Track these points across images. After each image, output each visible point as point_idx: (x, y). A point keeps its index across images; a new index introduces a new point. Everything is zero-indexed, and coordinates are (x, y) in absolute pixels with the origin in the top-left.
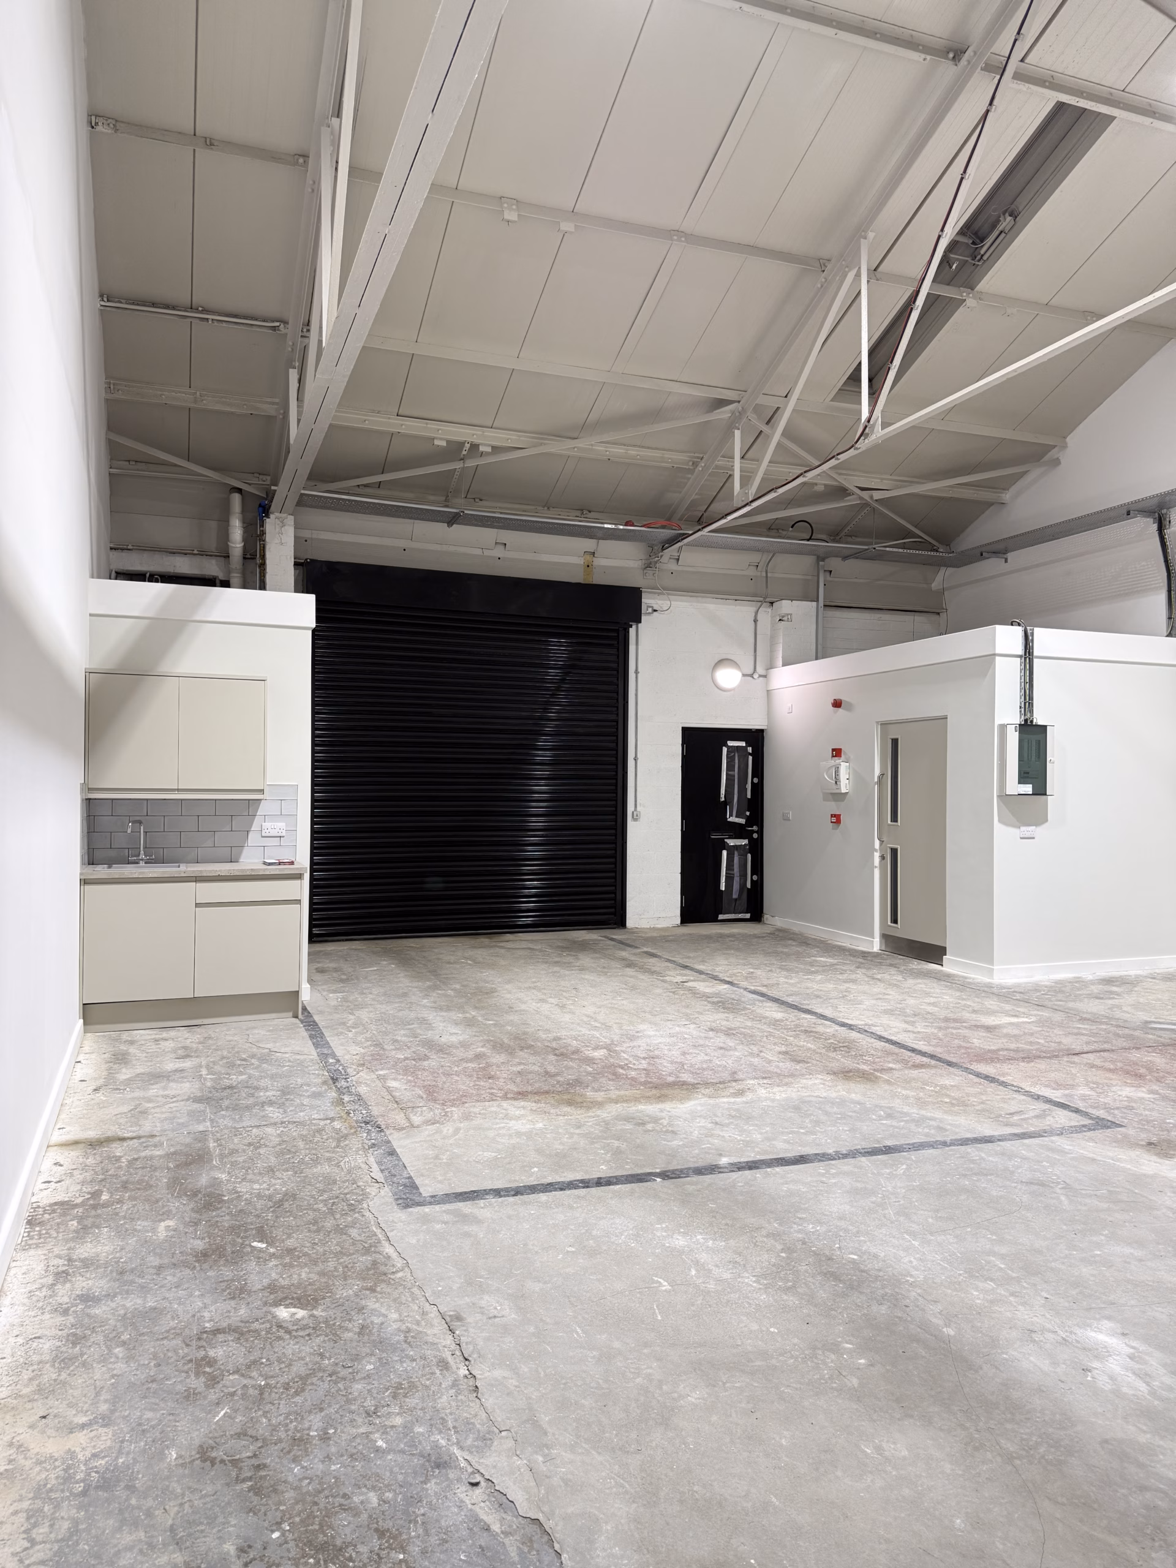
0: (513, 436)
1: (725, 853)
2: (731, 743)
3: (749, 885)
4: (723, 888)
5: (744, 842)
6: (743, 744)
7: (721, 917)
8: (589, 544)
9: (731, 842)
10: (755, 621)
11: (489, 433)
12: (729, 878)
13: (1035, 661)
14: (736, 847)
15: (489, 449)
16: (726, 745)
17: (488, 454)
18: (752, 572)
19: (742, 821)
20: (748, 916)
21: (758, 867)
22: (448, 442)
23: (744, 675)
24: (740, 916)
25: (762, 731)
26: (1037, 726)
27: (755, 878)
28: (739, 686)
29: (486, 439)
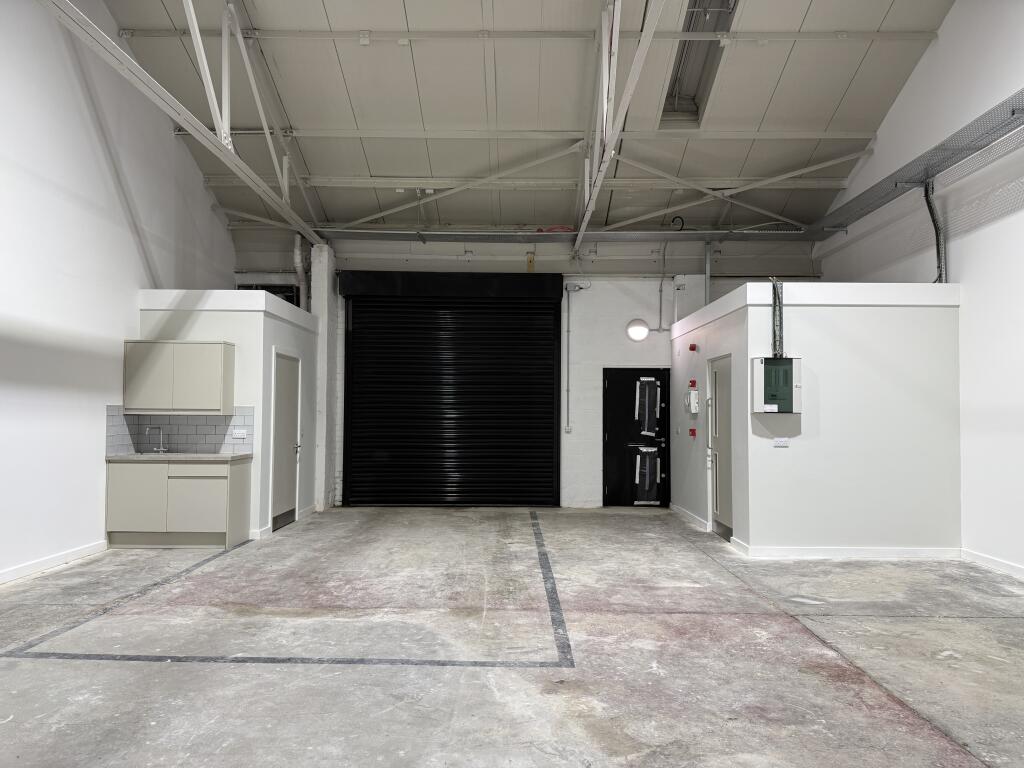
0: (448, 181)
1: (638, 457)
2: (642, 379)
3: (658, 481)
4: (637, 481)
5: (654, 449)
6: (653, 379)
7: (636, 503)
8: (529, 247)
9: (644, 450)
10: (661, 291)
11: (432, 181)
12: (642, 475)
13: (785, 309)
14: (647, 453)
15: (432, 191)
16: (639, 380)
17: (431, 194)
18: (655, 256)
19: (653, 435)
20: (658, 503)
21: (666, 468)
22: (405, 189)
23: (651, 330)
24: (652, 503)
25: (668, 370)
26: (786, 359)
27: (663, 476)
28: (647, 338)
29: (429, 186)
